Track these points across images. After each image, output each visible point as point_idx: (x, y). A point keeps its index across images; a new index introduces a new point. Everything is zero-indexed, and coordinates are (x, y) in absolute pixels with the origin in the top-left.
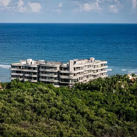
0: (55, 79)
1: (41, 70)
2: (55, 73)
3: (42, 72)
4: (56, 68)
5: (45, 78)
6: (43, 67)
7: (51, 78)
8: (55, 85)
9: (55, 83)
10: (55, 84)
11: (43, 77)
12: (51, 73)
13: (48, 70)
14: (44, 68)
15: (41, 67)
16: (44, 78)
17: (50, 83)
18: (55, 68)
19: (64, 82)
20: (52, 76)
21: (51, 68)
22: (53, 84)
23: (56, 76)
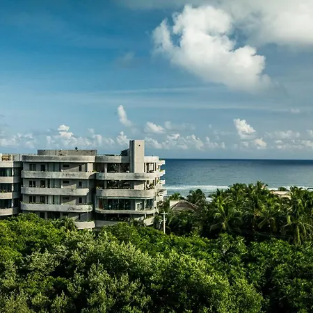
0: (80, 200)
1: (28, 174)
2: (80, 183)
3: (33, 183)
4: (83, 166)
5: (43, 199)
6: (33, 166)
7: (66, 198)
8: (79, 219)
9: (79, 214)
10: (81, 217)
11: (33, 199)
12: (66, 182)
13: (54, 175)
14: (39, 167)
15: (26, 167)
16: (38, 199)
17: (62, 217)
18: (81, 166)
19: (111, 209)
20: (71, 194)
21: (66, 166)
22: (74, 218)
23: (84, 192)
